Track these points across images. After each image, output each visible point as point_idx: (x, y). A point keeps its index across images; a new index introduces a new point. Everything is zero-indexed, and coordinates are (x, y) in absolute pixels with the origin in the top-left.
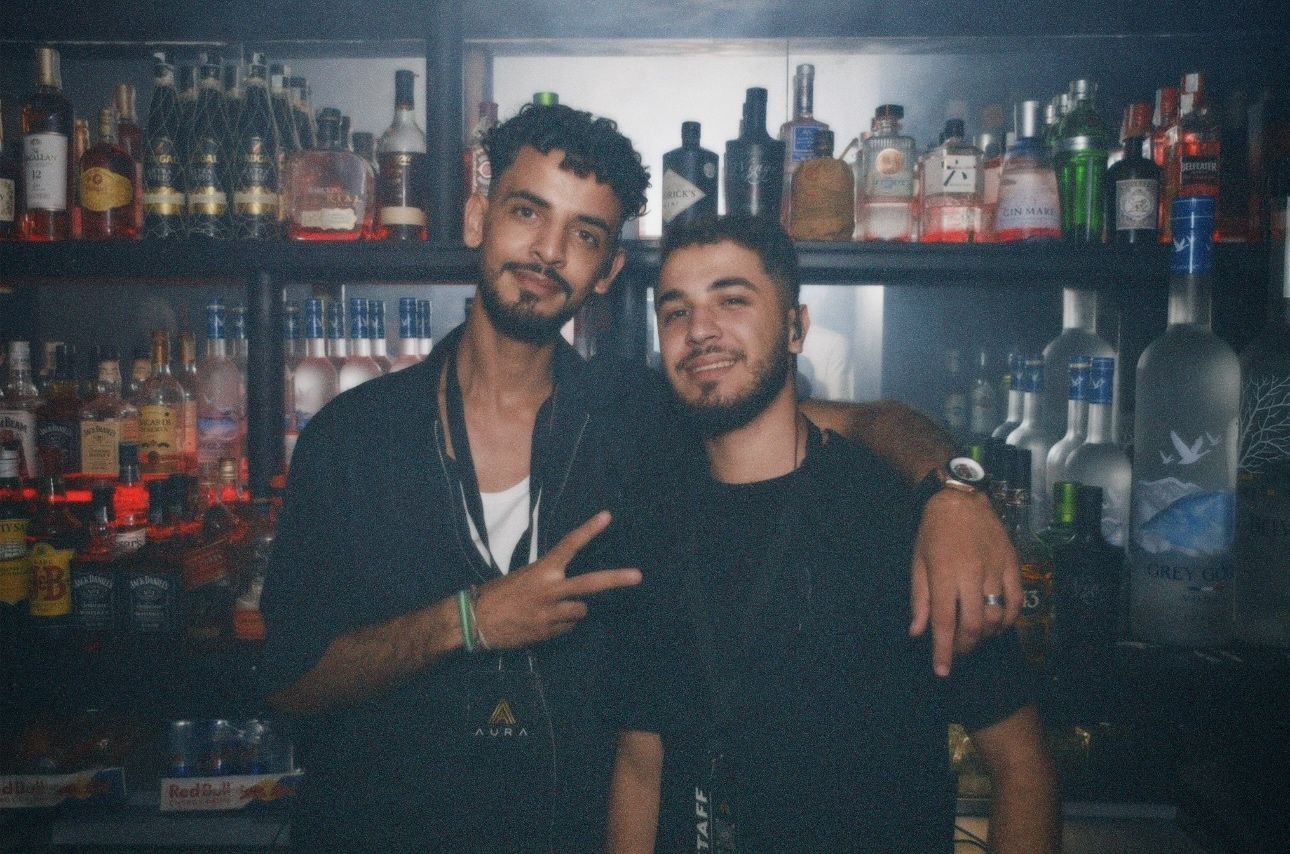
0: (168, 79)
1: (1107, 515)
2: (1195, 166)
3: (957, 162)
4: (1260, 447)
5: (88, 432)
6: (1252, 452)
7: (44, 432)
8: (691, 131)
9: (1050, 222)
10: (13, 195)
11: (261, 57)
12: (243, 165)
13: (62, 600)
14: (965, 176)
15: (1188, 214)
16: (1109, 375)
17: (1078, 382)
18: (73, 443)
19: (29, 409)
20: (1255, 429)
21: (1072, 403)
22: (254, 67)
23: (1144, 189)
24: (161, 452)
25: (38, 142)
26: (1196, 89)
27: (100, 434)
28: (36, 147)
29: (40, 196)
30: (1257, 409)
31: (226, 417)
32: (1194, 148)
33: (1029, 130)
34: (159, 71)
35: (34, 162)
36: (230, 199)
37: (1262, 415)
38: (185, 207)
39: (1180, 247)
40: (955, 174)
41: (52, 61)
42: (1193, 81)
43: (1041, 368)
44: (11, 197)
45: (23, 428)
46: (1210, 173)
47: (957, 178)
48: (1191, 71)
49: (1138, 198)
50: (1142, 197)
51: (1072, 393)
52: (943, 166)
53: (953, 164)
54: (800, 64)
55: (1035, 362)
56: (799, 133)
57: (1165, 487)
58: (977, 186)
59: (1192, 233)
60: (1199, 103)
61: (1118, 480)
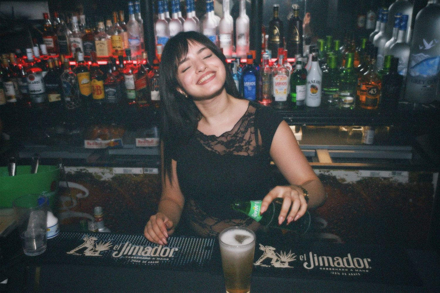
1: (401, 65)
5: (97, 44)
7: (85, 44)
13: (101, 95)
17: (397, 22)
18: (93, 48)
19: (80, 37)
21: (394, 29)
24: (119, 49)
27: (102, 45)
31: (137, 38)
43: (387, 15)
45: (78, 42)
51: (395, 25)
57: (420, 56)
61: (405, 54)
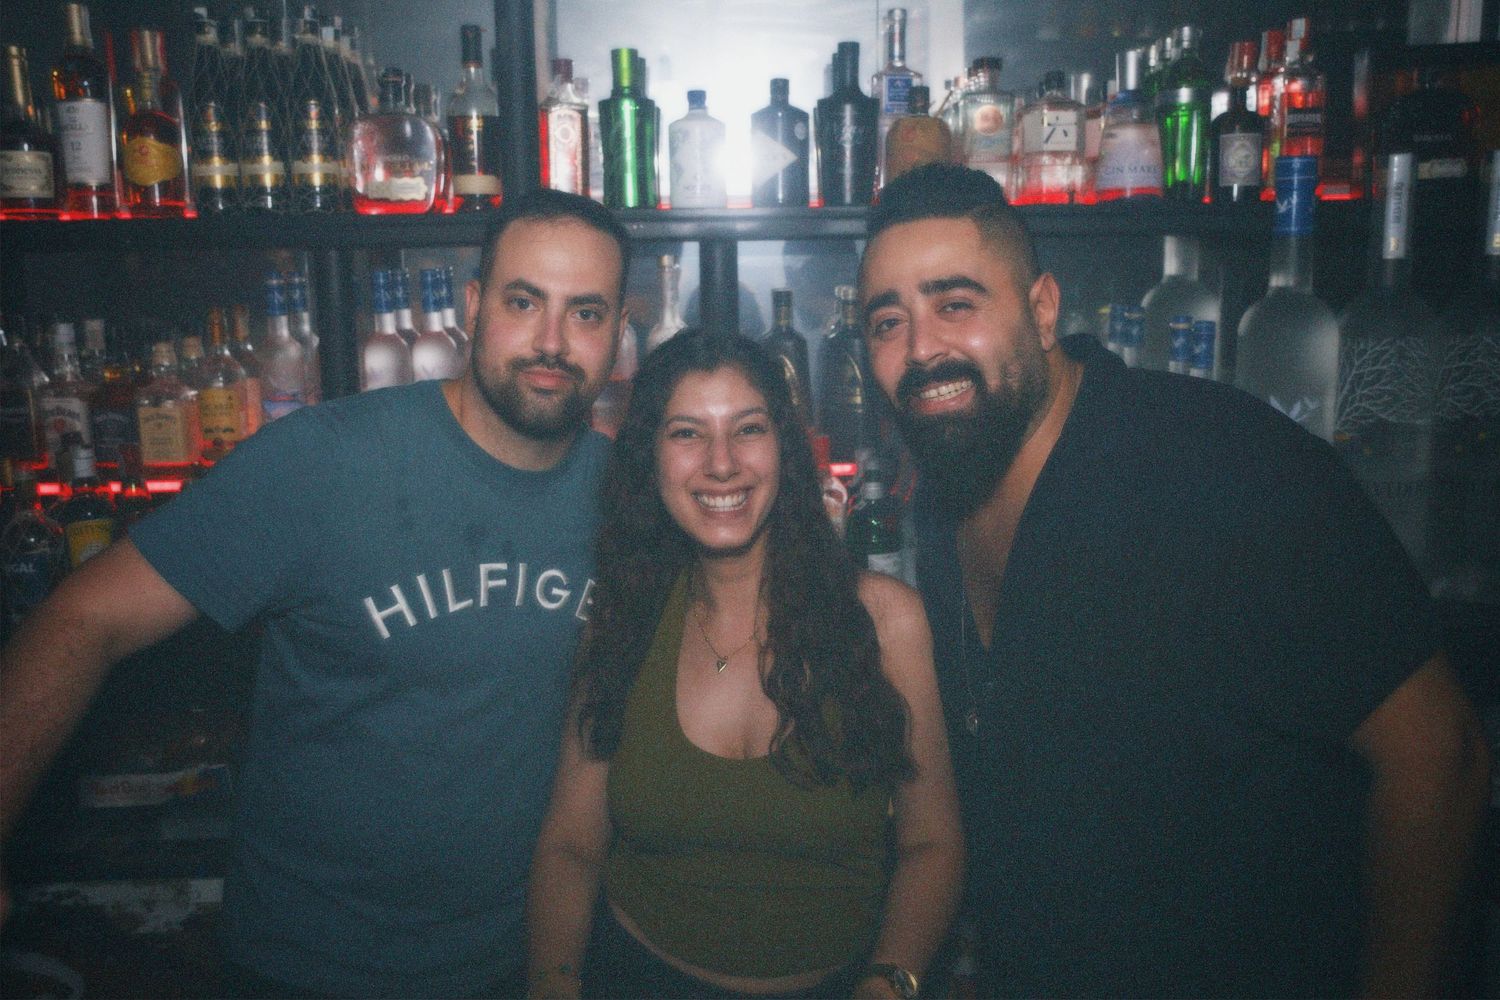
0: (211, 36)
2: (1300, 117)
3: (1057, 118)
4: (1357, 409)
5: (147, 420)
6: (1348, 415)
7: (99, 419)
8: (780, 87)
9: (1150, 181)
10: (51, 168)
11: (313, 10)
12: (302, 131)
14: (1066, 134)
15: (1292, 175)
16: (1210, 339)
17: (1179, 343)
18: (131, 432)
19: (79, 395)
20: (1352, 391)
21: (1172, 363)
22: (306, 22)
23: (1248, 143)
24: (226, 437)
25: (75, 110)
26: (1303, 34)
27: (163, 421)
28: (72, 115)
29: (81, 170)
30: (1354, 372)
31: (292, 398)
32: (1300, 99)
33: (1131, 82)
34: (200, 28)
35: (72, 132)
36: (288, 169)
37: (1360, 377)
38: (238, 179)
39: (1282, 208)
40: (1056, 132)
41: (80, 17)
42: (1299, 26)
43: (1140, 322)
44: (49, 171)
45: (72, 414)
46: (1316, 125)
47: (1058, 135)
48: (1298, 15)
49: (1242, 153)
50: (1247, 153)
52: (1043, 123)
53: (1053, 121)
54: (891, 8)
55: (1136, 316)
56: (892, 83)
58: (1078, 144)
59: (1295, 193)
60: (1305, 49)
